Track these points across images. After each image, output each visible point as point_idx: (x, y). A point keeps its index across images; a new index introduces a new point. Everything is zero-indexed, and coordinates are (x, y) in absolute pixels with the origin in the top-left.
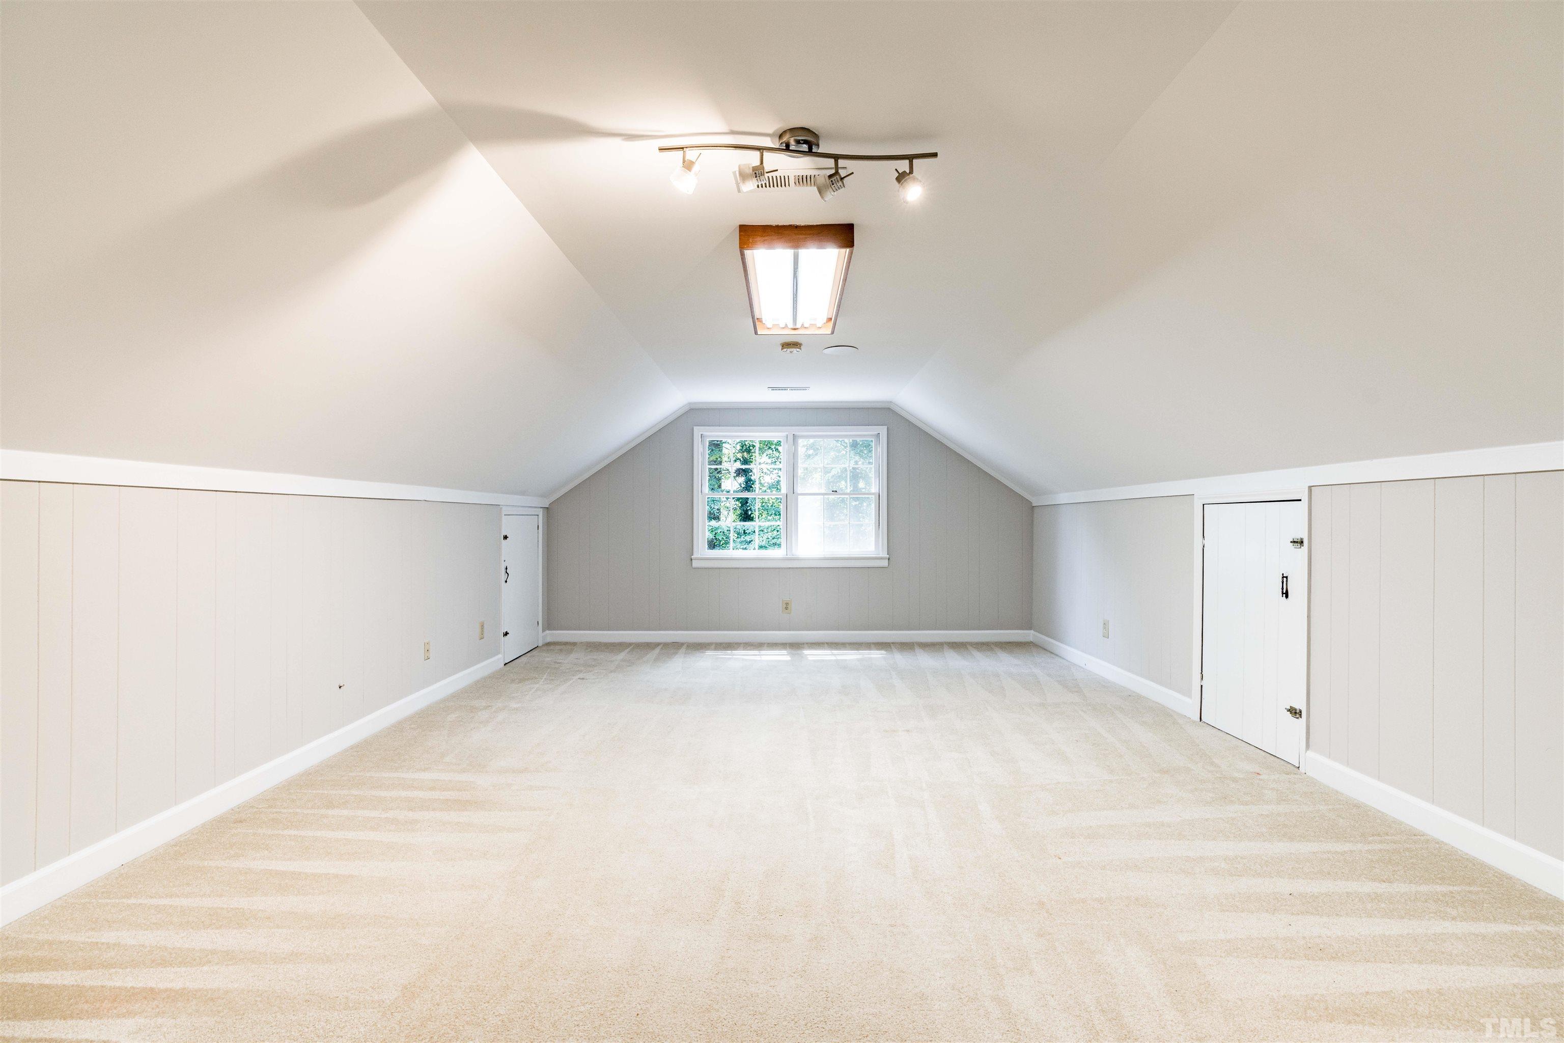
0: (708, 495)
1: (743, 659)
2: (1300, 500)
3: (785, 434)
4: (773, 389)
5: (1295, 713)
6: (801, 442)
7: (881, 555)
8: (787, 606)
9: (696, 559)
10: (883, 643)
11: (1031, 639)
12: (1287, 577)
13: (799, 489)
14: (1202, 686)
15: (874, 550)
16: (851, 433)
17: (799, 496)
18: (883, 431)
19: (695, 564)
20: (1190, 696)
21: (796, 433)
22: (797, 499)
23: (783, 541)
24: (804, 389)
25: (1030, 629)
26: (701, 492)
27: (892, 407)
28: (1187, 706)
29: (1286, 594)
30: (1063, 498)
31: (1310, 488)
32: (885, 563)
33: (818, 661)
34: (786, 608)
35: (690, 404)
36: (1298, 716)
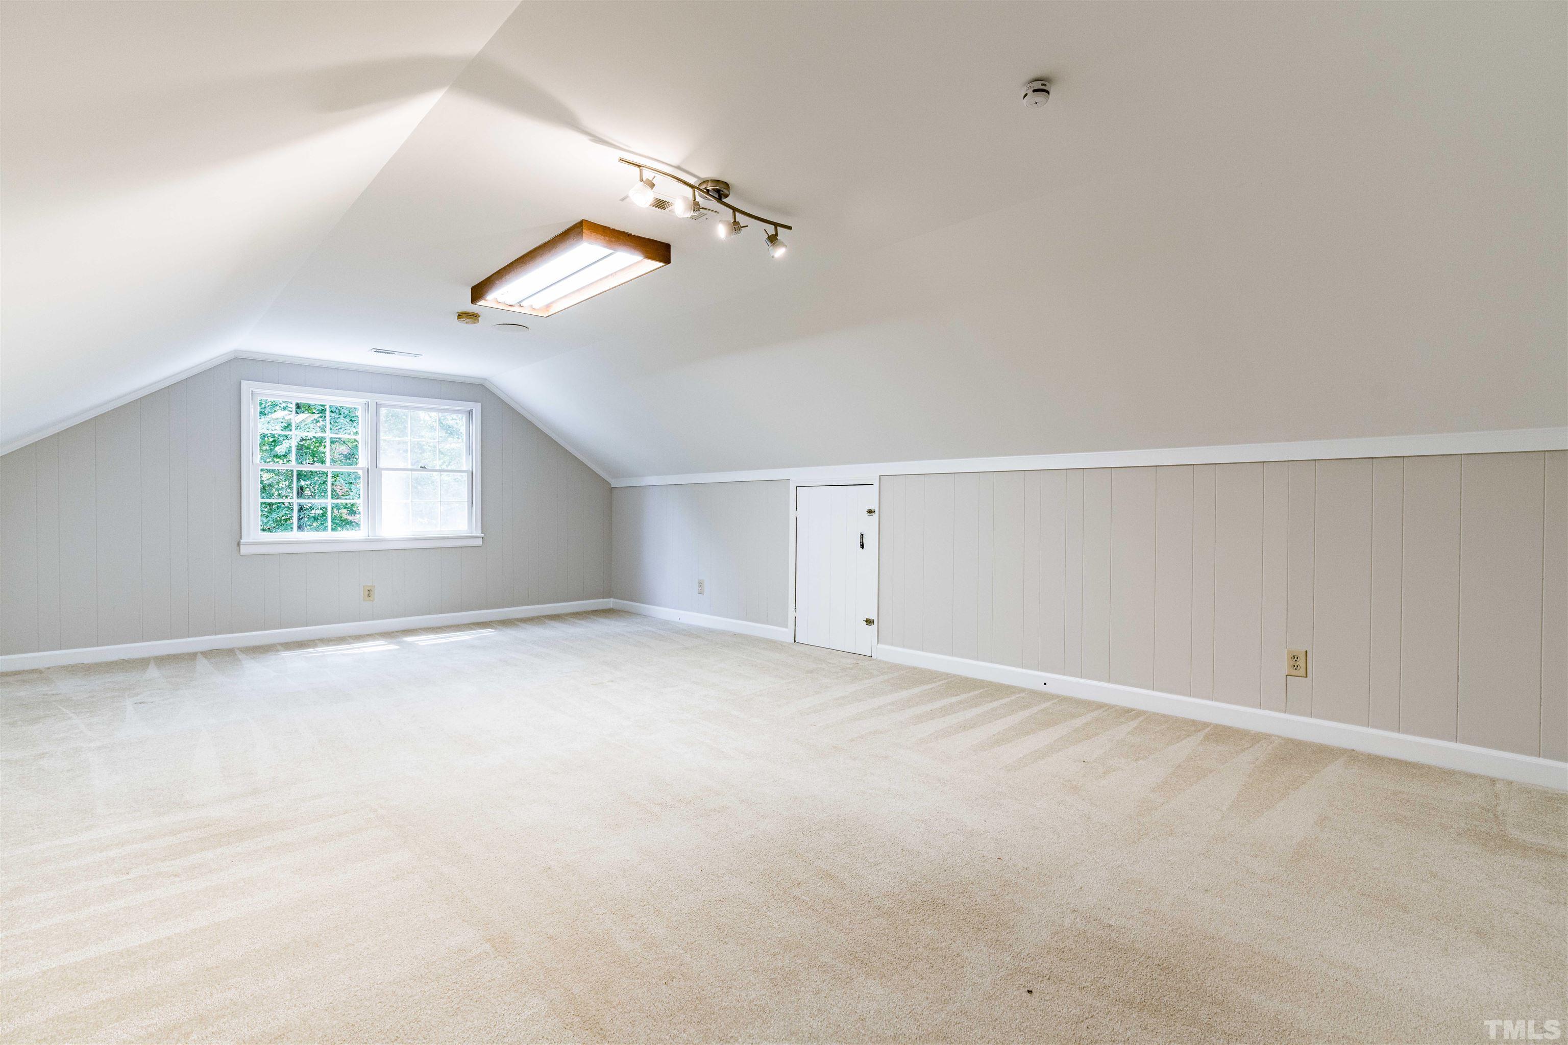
0: (259, 465)
1: (343, 655)
2: (873, 484)
3: (364, 401)
4: (377, 351)
5: (869, 622)
6: (383, 411)
7: (474, 534)
8: (369, 593)
9: (246, 544)
10: (483, 622)
11: (611, 606)
12: (863, 535)
13: (382, 464)
14: (795, 617)
15: (467, 529)
16: (438, 407)
17: (382, 471)
18: (477, 408)
19: (244, 550)
20: (786, 627)
21: (379, 402)
22: (380, 475)
23: (361, 518)
24: (416, 355)
25: (610, 597)
26: (252, 462)
27: (488, 385)
28: (784, 634)
29: (862, 546)
30: (651, 480)
31: (880, 476)
32: (479, 542)
33: (434, 645)
34: (369, 596)
35: (235, 351)
36: (872, 623)
